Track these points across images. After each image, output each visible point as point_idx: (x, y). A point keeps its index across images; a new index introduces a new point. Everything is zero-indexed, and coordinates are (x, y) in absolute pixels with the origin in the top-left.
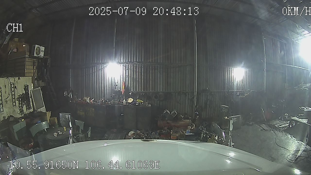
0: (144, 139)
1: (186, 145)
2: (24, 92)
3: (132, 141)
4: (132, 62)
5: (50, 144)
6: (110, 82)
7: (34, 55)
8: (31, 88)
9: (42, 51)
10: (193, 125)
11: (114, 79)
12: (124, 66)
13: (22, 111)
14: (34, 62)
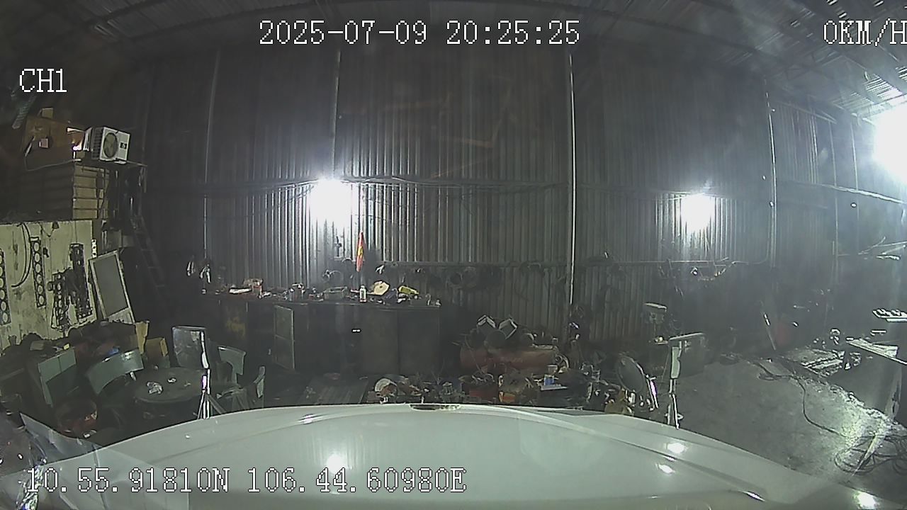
0: (420, 402)
1: (541, 420)
2: (70, 265)
3: (384, 407)
4: (386, 177)
5: (146, 414)
6: (320, 235)
7: (98, 156)
8: (90, 252)
9: (122, 144)
10: (564, 361)
11: (333, 227)
12: (362, 187)
13: (63, 320)
14: (99, 178)
